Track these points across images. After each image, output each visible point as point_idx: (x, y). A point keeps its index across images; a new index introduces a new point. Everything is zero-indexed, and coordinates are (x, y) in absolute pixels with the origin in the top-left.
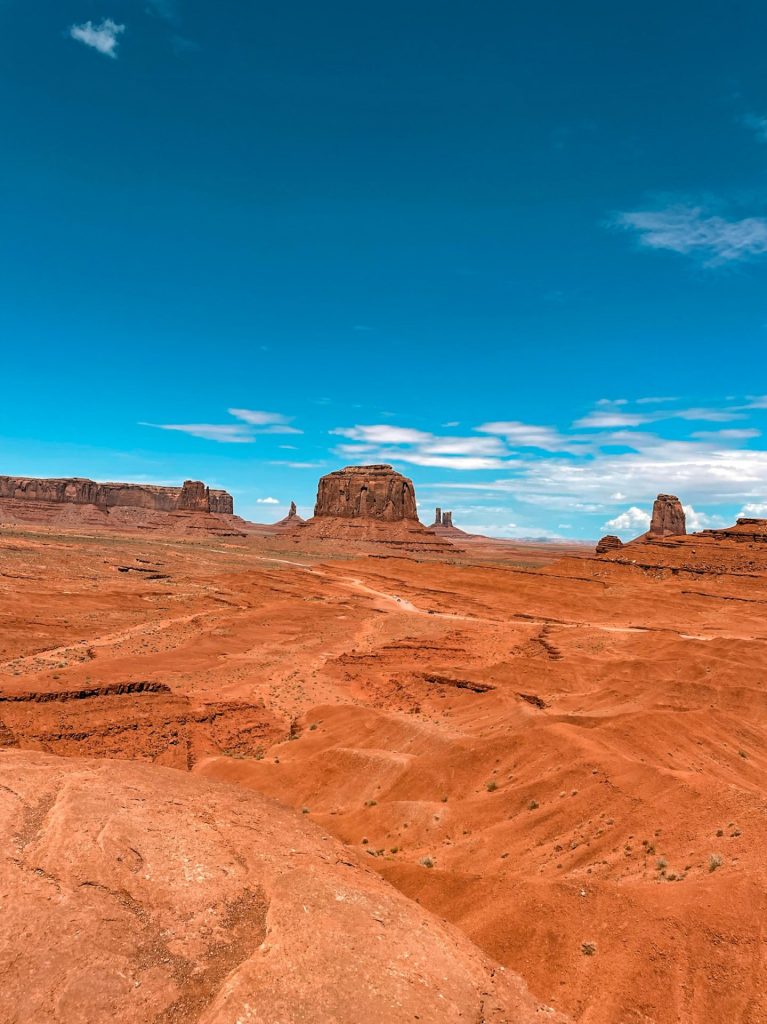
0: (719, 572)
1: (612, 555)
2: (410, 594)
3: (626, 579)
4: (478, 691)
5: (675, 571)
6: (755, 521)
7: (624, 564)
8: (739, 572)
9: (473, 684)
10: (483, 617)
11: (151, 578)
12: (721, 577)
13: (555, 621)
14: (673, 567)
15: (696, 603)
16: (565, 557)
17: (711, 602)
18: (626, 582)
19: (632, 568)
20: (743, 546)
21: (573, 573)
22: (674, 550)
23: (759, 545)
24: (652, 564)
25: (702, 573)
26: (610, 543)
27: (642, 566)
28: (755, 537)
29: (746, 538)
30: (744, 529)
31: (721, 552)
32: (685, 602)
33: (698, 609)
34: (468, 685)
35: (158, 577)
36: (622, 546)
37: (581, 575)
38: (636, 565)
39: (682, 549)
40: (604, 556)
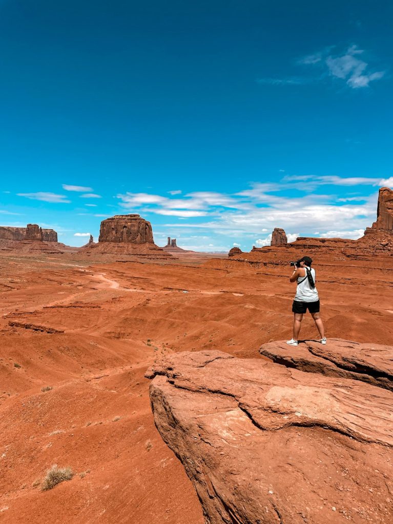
0: (286, 264)
1: (236, 257)
3: (241, 268)
4: (36, 330)
5: (265, 264)
6: (305, 239)
7: (241, 261)
9: (34, 326)
12: (286, 267)
14: (264, 262)
15: (262, 279)
16: (213, 259)
17: (270, 278)
18: (240, 270)
19: (245, 263)
20: (299, 251)
21: (215, 267)
22: (266, 254)
23: (306, 250)
24: (255, 261)
25: (278, 265)
26: (236, 251)
27: (250, 262)
28: (304, 246)
29: (300, 247)
30: (300, 242)
31: (288, 254)
32: (256, 278)
33: (262, 282)
36: (241, 253)
37: (219, 267)
38: (247, 262)
39: (270, 253)
40: (232, 258)
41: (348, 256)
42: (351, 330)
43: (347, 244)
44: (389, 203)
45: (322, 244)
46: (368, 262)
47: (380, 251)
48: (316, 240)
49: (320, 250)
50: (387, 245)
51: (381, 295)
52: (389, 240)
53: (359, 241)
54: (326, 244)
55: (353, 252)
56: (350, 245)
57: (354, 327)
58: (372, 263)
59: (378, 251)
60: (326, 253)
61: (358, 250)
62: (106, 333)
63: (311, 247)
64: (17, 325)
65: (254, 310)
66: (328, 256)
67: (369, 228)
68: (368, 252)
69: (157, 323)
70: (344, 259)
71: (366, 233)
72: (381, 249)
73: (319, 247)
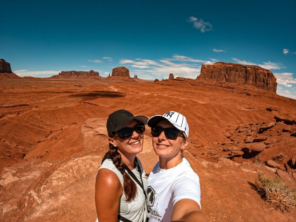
1: (157, 82)
4: (91, 104)
5: (166, 85)
8: (175, 86)
12: (173, 86)
15: (164, 90)
16: (149, 82)
18: (158, 87)
19: (159, 84)
20: (177, 81)
21: (149, 85)
23: (179, 81)
24: (163, 84)
25: (170, 85)
26: (157, 80)
27: (161, 84)
28: (179, 80)
30: (178, 79)
31: (174, 82)
33: (164, 91)
36: (159, 81)
37: (151, 85)
39: (168, 82)
40: (155, 82)
41: (192, 84)
42: (181, 108)
43: (191, 80)
44: (204, 69)
45: (184, 80)
48: (183, 78)
50: (203, 82)
52: (203, 81)
53: (195, 80)
54: (185, 80)
56: (193, 81)
57: (182, 107)
59: (200, 84)
61: (195, 83)
62: (110, 106)
63: (181, 80)
64: (86, 103)
65: (158, 100)
66: (185, 84)
67: (198, 76)
68: (197, 84)
69: (126, 103)
70: (190, 85)
71: (197, 78)
73: (183, 81)
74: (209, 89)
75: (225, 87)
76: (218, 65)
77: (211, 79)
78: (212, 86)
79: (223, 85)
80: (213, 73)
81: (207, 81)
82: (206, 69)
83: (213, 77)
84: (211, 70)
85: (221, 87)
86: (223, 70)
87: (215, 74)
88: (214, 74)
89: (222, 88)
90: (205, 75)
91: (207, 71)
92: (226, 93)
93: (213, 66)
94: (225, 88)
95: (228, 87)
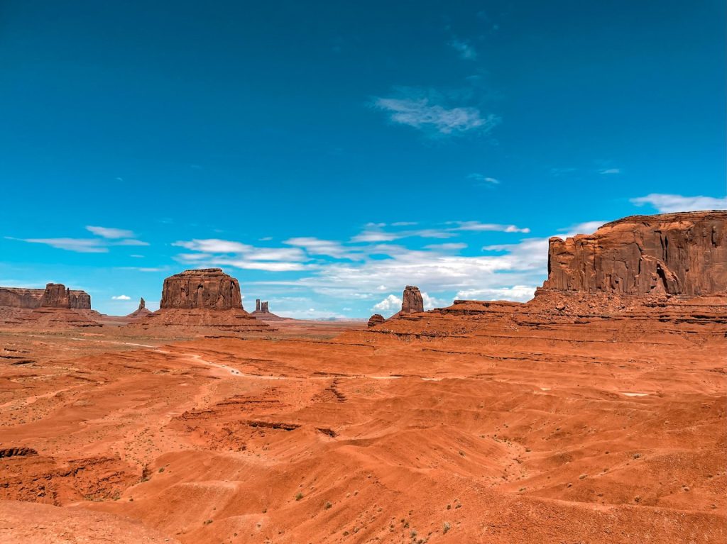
0: (444, 335)
1: (379, 327)
2: (237, 364)
3: (387, 343)
5: (418, 336)
6: (464, 302)
7: (386, 333)
8: (456, 335)
9: (285, 425)
10: (292, 377)
11: (18, 364)
12: (446, 339)
13: (342, 375)
14: (416, 333)
15: (431, 356)
16: (348, 330)
17: (440, 355)
18: (387, 345)
19: (391, 335)
20: (458, 318)
21: (353, 341)
22: (417, 322)
23: (467, 317)
24: (404, 332)
25: (434, 337)
26: (377, 319)
27: (397, 334)
28: (465, 312)
29: (460, 313)
30: (459, 307)
31: (445, 322)
32: (424, 356)
33: (433, 360)
34: (282, 426)
35: (24, 362)
36: (385, 321)
37: (359, 342)
38: (394, 334)
39: (422, 321)
40: (373, 329)
41: (520, 324)
43: (516, 308)
44: (561, 257)
45: (487, 309)
46: (552, 332)
47: (558, 317)
48: (478, 303)
49: (484, 317)
50: (563, 308)
51: (595, 374)
52: (565, 303)
53: (530, 304)
54: (491, 308)
55: (524, 318)
56: (521, 310)
58: (557, 332)
59: (555, 317)
60: (493, 321)
61: (531, 316)
63: (473, 312)
66: (496, 324)
67: (539, 288)
68: (543, 318)
70: (515, 327)
71: (536, 294)
72: (558, 315)
73: (483, 312)
74: (610, 336)
75: (682, 321)
76: (622, 232)
77: (600, 293)
78: (620, 324)
79: (673, 312)
80: (604, 267)
81: (583, 304)
82: (569, 254)
83: (606, 281)
84: (592, 258)
85: (661, 321)
86: (645, 249)
87: (613, 271)
88: (608, 268)
89: (670, 325)
90: (569, 278)
91: (578, 262)
92: (695, 342)
93: (600, 237)
94: (685, 325)
95: (698, 317)
